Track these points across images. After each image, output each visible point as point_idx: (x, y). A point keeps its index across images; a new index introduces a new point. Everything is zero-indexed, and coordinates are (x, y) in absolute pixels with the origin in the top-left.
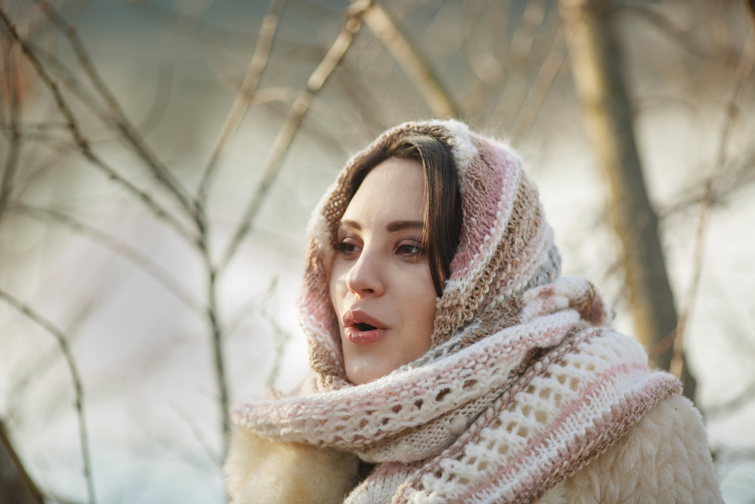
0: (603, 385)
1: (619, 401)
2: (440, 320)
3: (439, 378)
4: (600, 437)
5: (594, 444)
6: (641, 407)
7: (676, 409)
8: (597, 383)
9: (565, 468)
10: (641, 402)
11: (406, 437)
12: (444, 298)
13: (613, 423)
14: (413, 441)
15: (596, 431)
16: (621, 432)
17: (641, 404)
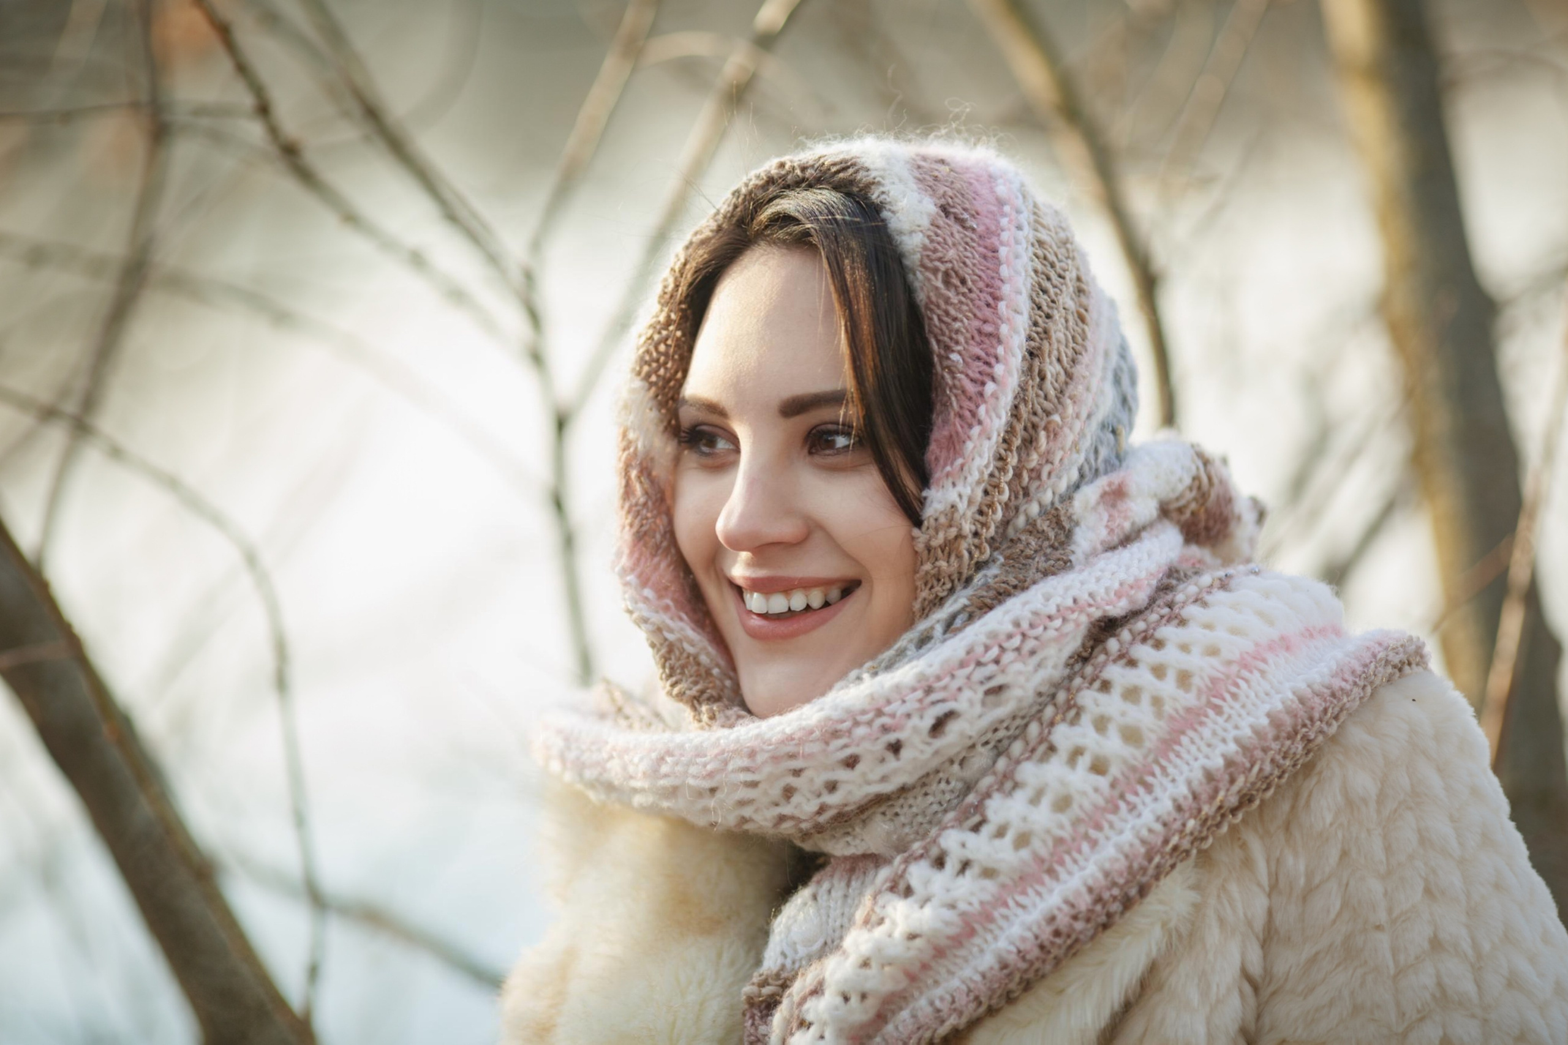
0: (1243, 679)
1: (1283, 703)
2: (927, 573)
3: (929, 690)
4: (1256, 769)
5: (1246, 782)
6: (1333, 708)
7: (1414, 700)
8: (1228, 677)
9: (1192, 834)
10: (1332, 699)
11: (882, 809)
12: (928, 528)
13: (1277, 742)
14: (897, 814)
15: (1245, 758)
16: (1298, 756)
17: (1331, 702)
